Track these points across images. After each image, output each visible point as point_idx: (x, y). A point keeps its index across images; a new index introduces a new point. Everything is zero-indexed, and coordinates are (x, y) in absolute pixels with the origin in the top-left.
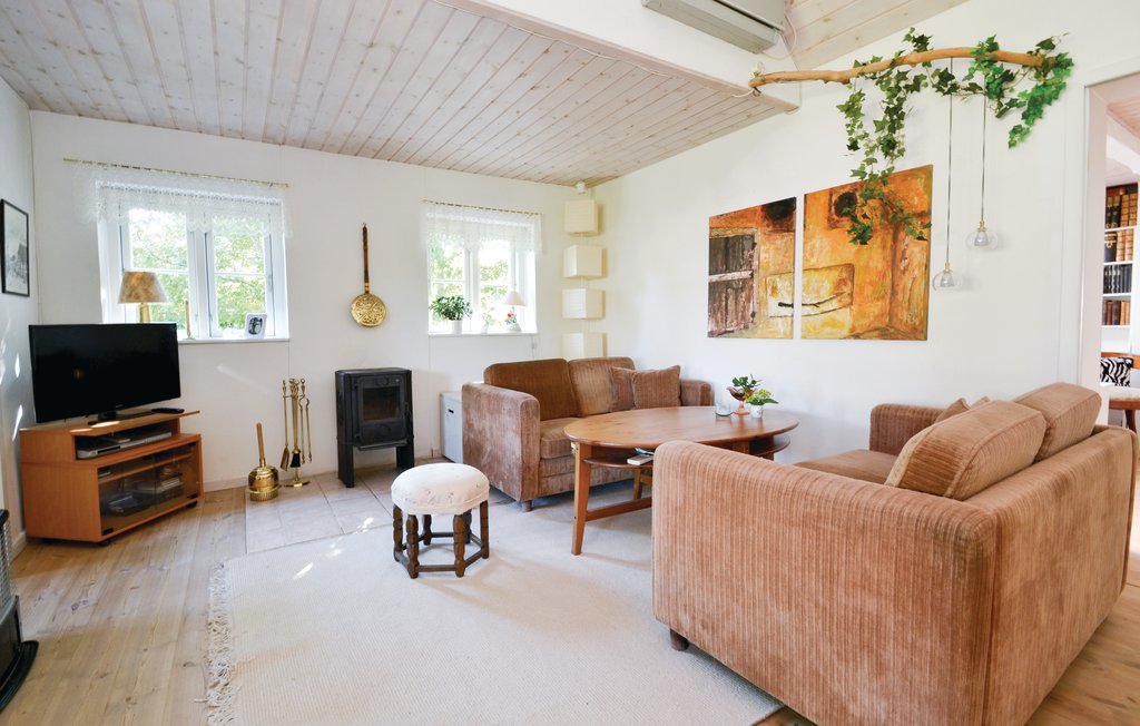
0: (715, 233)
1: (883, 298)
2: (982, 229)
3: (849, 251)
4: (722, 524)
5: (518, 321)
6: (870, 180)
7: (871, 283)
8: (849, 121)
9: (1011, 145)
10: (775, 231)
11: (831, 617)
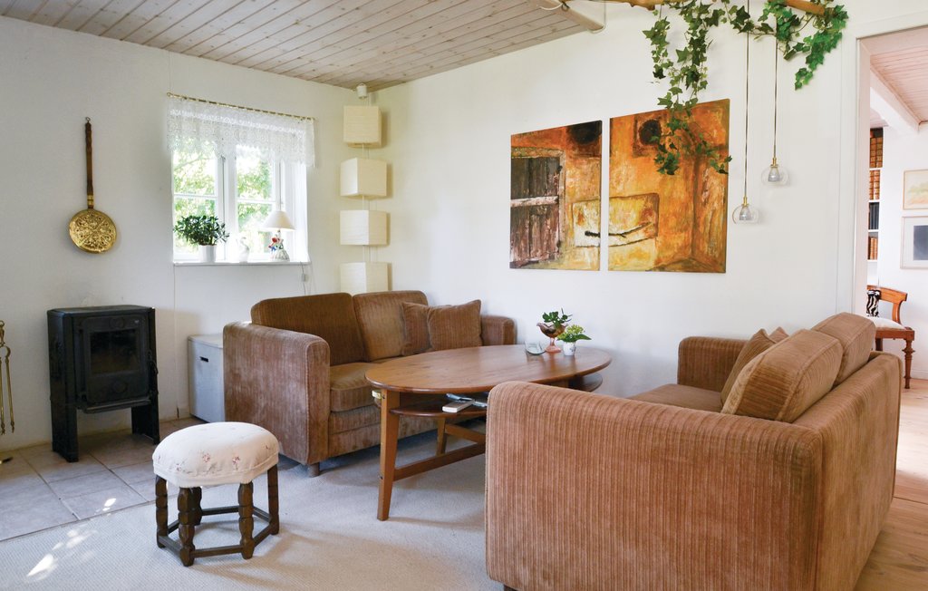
0: (517, 152)
1: (686, 229)
2: (774, 166)
3: (653, 180)
4: (566, 466)
5: (285, 248)
6: (676, 109)
7: (674, 214)
8: (654, 47)
9: (798, 86)
10: (581, 155)
11: (679, 548)
